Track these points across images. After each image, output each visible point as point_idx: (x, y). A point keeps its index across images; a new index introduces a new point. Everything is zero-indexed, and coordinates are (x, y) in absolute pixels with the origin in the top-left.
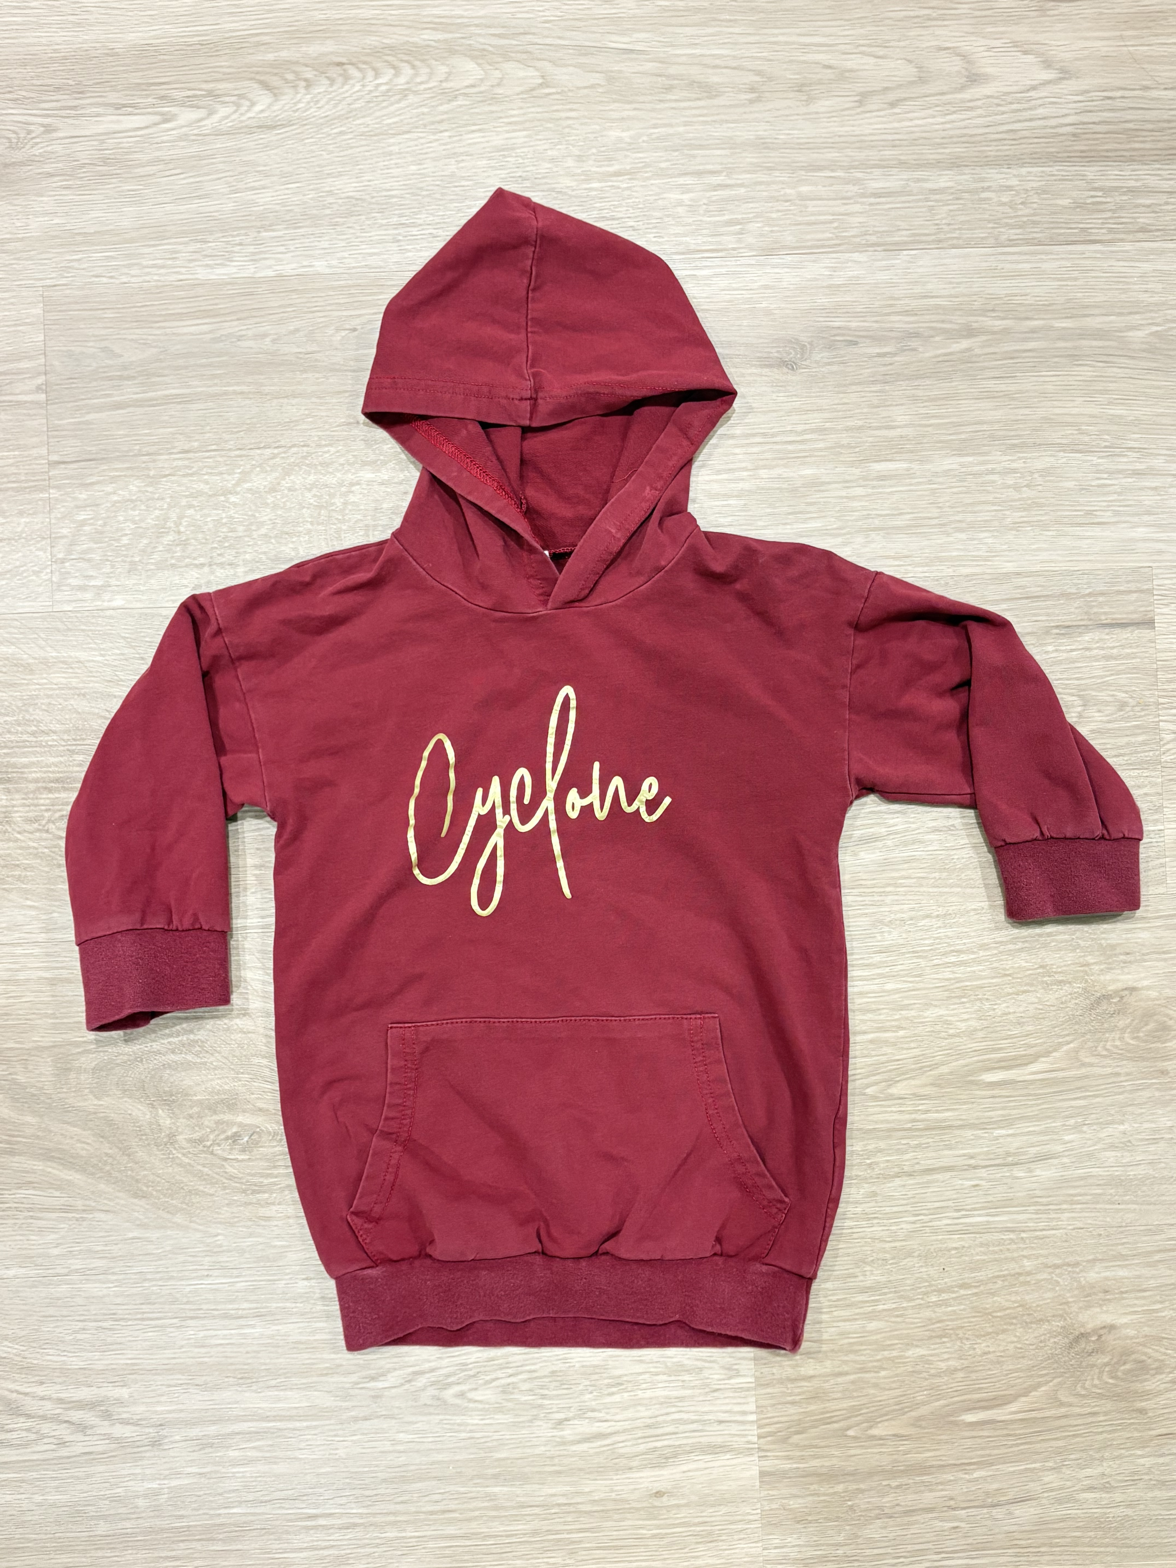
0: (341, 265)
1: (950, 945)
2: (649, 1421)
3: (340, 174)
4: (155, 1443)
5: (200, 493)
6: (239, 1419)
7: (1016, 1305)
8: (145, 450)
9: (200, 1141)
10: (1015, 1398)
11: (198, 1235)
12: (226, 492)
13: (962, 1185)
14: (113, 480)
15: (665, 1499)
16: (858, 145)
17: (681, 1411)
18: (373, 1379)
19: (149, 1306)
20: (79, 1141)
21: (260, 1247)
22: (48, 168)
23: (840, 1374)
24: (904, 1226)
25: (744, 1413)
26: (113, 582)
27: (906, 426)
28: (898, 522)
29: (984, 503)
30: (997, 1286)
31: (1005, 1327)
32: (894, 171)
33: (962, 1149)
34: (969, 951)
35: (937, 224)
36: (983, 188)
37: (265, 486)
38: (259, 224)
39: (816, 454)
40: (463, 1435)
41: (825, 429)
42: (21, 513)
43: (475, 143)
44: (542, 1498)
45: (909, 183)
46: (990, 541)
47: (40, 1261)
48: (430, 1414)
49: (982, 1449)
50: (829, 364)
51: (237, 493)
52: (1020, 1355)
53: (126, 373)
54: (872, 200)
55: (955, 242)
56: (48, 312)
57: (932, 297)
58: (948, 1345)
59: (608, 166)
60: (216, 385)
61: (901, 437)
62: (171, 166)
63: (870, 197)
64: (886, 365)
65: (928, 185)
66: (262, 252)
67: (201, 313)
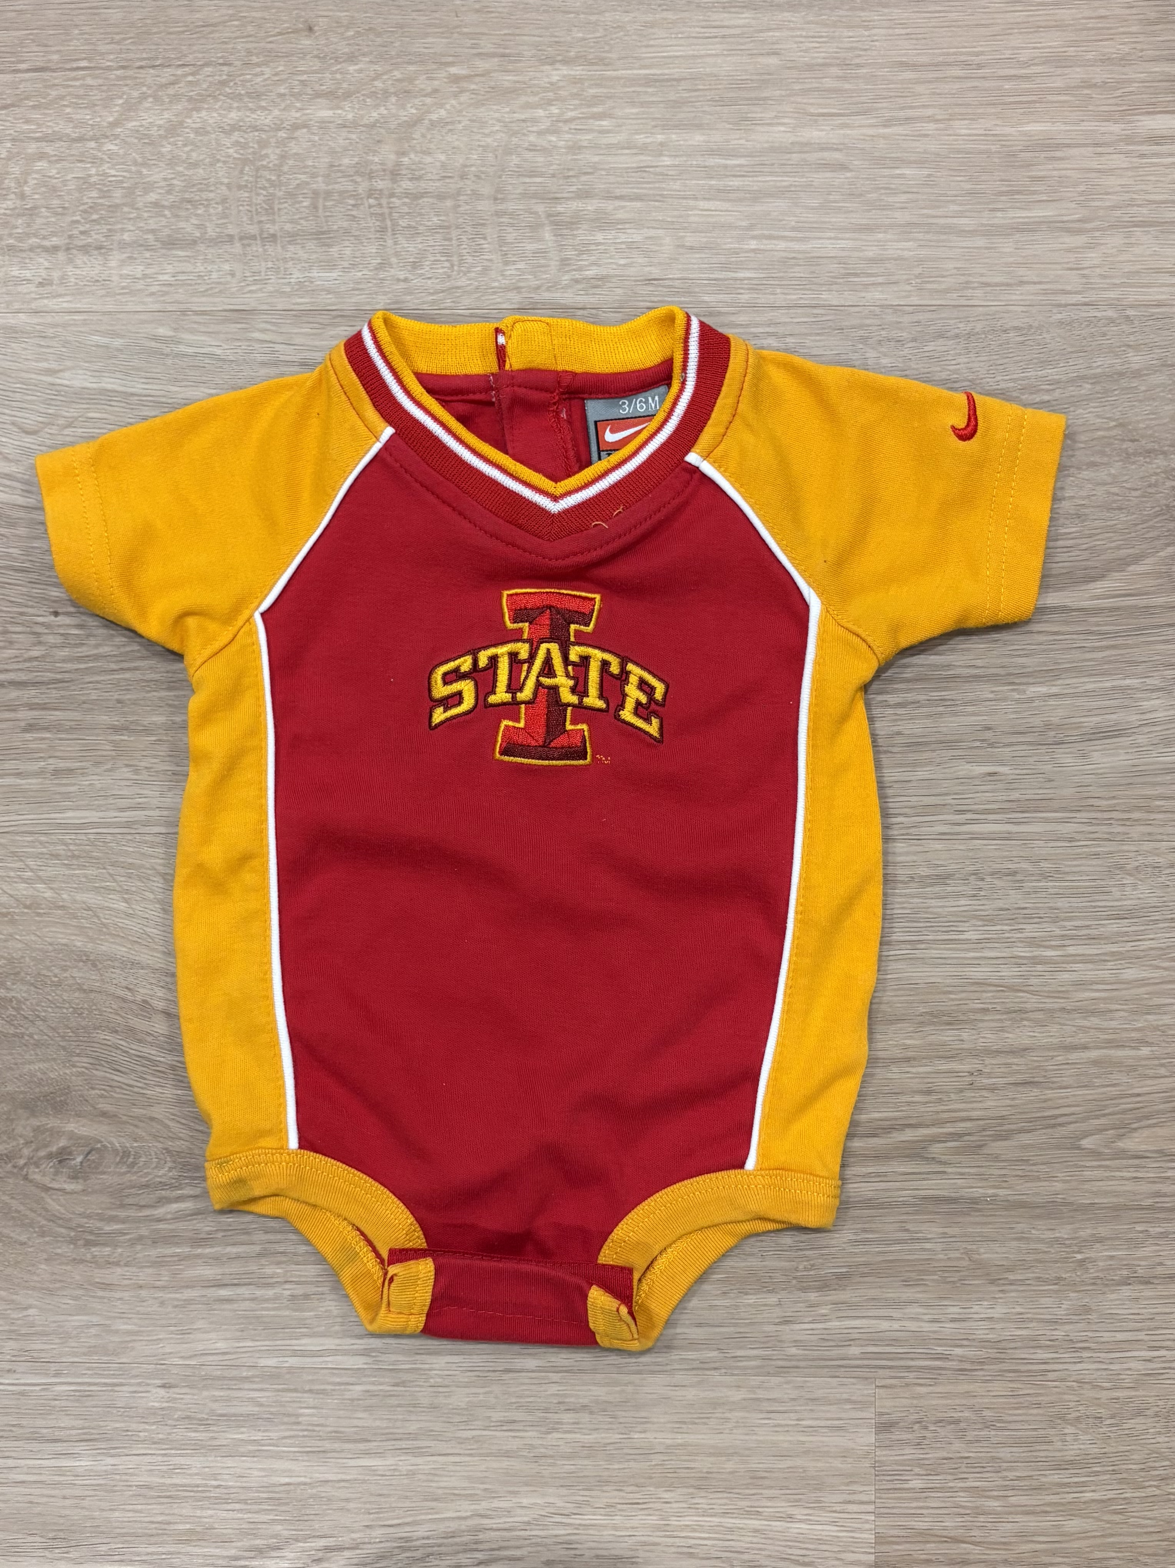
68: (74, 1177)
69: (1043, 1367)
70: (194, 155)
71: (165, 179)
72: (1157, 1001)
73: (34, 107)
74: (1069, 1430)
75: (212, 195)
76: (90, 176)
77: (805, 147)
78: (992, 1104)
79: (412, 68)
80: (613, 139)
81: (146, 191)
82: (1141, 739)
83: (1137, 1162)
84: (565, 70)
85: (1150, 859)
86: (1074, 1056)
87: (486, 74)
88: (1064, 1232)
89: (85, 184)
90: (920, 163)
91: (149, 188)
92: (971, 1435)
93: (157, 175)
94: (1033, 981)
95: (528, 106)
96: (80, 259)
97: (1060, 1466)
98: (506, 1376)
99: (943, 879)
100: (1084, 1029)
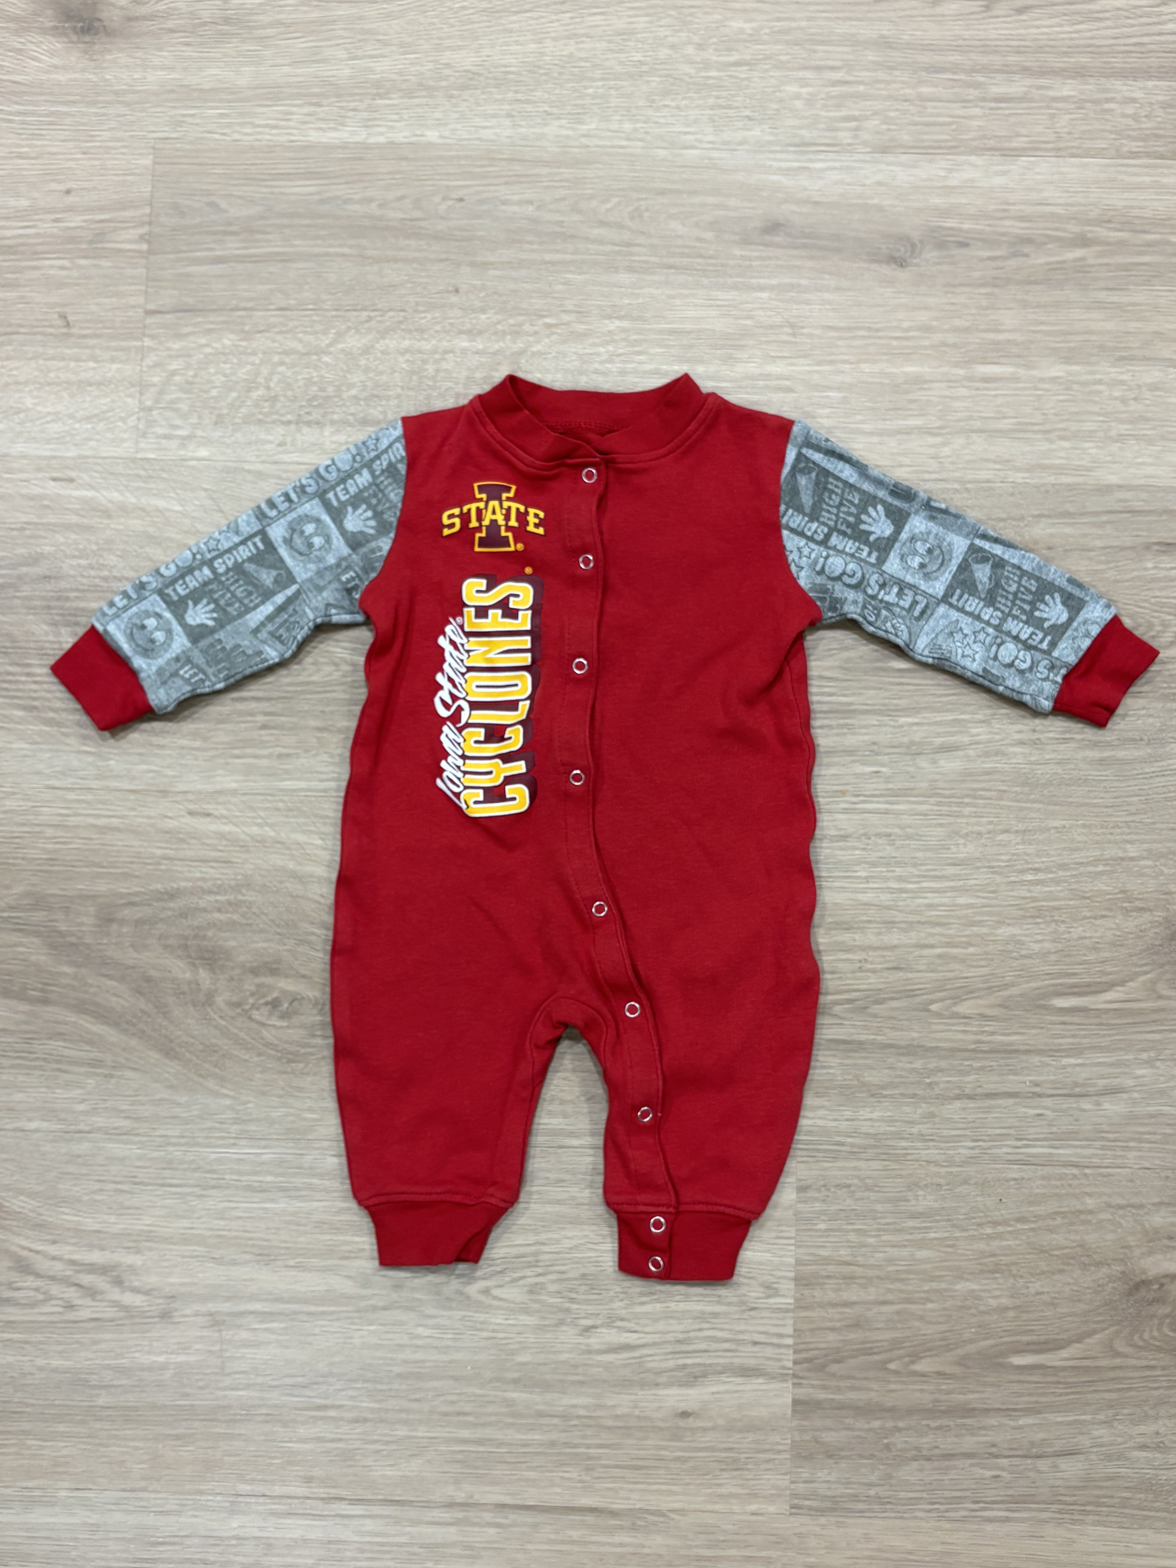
0: (454, 136)
1: (1027, 863)
2: (681, 1336)
3: (460, 48)
4: (165, 1316)
5: (293, 351)
6: (254, 1298)
7: (1075, 1244)
8: (243, 305)
9: (238, 1004)
10: (1068, 1343)
11: (228, 1102)
12: (320, 352)
13: (1026, 1113)
14: (209, 331)
15: (690, 1420)
16: (982, 49)
17: (714, 1329)
20: (115, 995)
21: (290, 1118)
22: (170, 24)
23: (885, 1303)
24: (961, 1151)
25: (781, 1336)
26: (199, 433)
27: (1013, 330)
29: (1090, 413)
30: (1056, 1223)
31: (1062, 1267)
33: (1028, 1075)
34: (1048, 870)
35: (1057, 133)
36: (1107, 99)
37: (358, 348)
38: (374, 91)
39: (921, 351)
40: (485, 1334)
41: (932, 328)
42: (113, 360)
43: (596, 26)
44: (561, 1409)
45: (1032, 90)
46: (1094, 451)
49: (1030, 1395)
50: (938, 264)
51: (330, 353)
52: (1075, 1298)
53: (230, 229)
54: (993, 105)
55: (1074, 151)
56: (159, 163)
57: (1048, 204)
58: (1000, 1281)
59: (728, 55)
60: (318, 245)
61: (1008, 341)
62: (291, 29)
63: (991, 101)
64: (996, 269)
65: (1051, 93)
66: (375, 119)
67: (310, 175)
68: (282, 1017)
69: (905, 1151)
70: (380, 367)
71: (361, 382)
72: (978, 918)
73: (278, 333)
74: (921, 1193)
76: (313, 377)
77: (768, 376)
78: (873, 981)
79: (521, 318)
80: (647, 367)
81: (348, 389)
82: (971, 753)
83: (965, 1020)
84: (618, 323)
85: (977, 828)
86: (926, 952)
87: (567, 324)
88: (918, 1064)
89: (309, 381)
90: (839, 389)
91: (351, 386)
92: (858, 1195)
93: (355, 378)
94: (901, 903)
95: (595, 345)
96: (305, 430)
97: (914, 1216)
99: (844, 838)
100: (933, 935)
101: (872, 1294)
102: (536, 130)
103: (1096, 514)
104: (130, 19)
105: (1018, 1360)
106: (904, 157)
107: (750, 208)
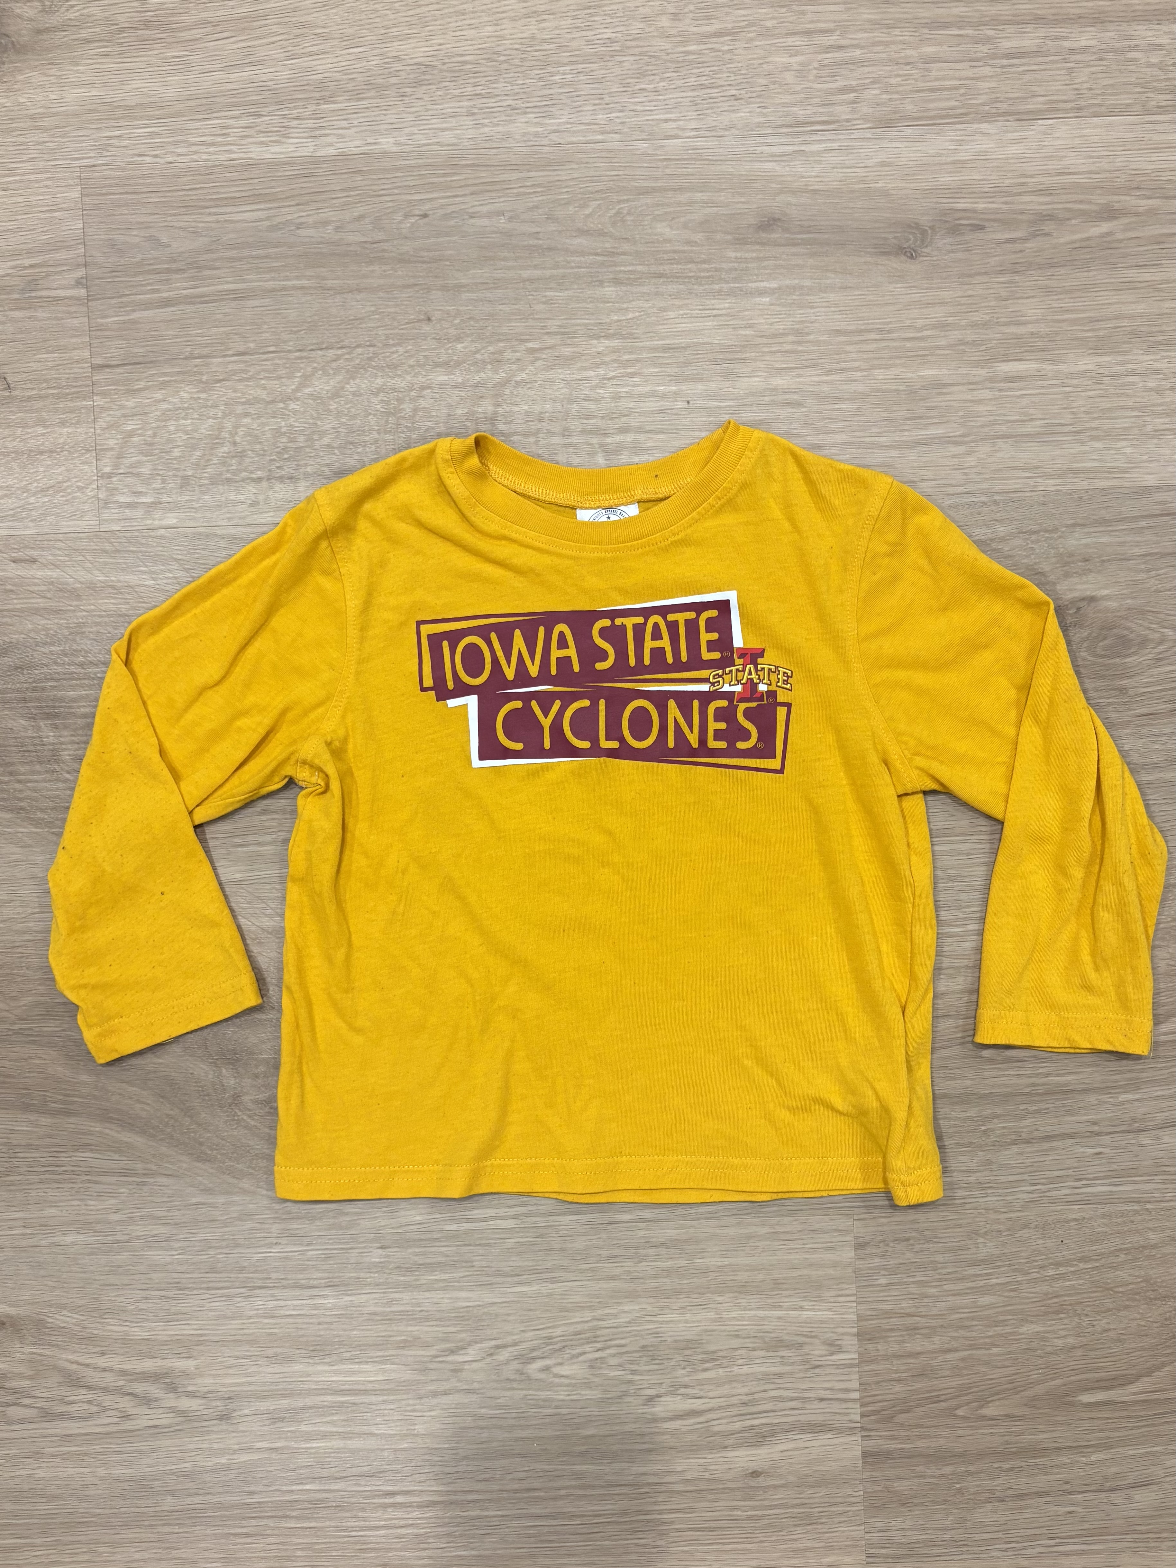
0: (410, 142)
2: (745, 1398)
3: (408, 37)
4: (224, 1417)
5: (257, 400)
7: (1139, 1280)
9: (267, 1102)
10: (1137, 1378)
12: (286, 398)
13: (1084, 1152)
14: (163, 385)
15: (761, 1479)
17: (779, 1388)
18: (452, 1352)
19: (214, 1275)
20: (138, 1101)
22: (84, 34)
23: (949, 1351)
25: (847, 1390)
27: (1037, 321)
28: (1029, 428)
29: (1122, 408)
30: (1120, 1260)
31: (1127, 1303)
32: (1030, 28)
33: (1085, 1115)
35: (1077, 89)
36: (1130, 46)
37: (328, 391)
38: (317, 95)
39: (937, 352)
41: (948, 325)
42: (63, 423)
45: (1047, 42)
46: (1128, 450)
47: (98, 1227)
48: (514, 1389)
49: (1101, 1430)
50: (953, 252)
51: (297, 399)
52: (1142, 1333)
53: (174, 266)
54: (1005, 62)
55: (1096, 109)
56: (87, 195)
57: (1070, 174)
58: (1066, 1321)
59: (707, 25)
60: (273, 279)
61: (1032, 333)
62: (219, 29)
63: (1002, 58)
64: (1015, 252)
65: (1067, 44)
66: (321, 128)
67: (256, 198)
69: (962, 1201)
70: (353, 410)
71: (334, 428)
73: (239, 381)
74: (981, 1240)
75: (367, 438)
76: (281, 427)
79: (501, 344)
81: (320, 438)
83: (1019, 1064)
84: (607, 343)
88: (973, 1112)
89: (278, 432)
92: (917, 1247)
93: (328, 424)
95: (584, 369)
96: (278, 486)
97: (975, 1263)
98: (609, 1227)
101: (937, 1342)
102: (500, 129)
103: (1135, 519)
104: (39, 32)
105: (1087, 1398)
106: (909, 130)
107: (743, 203)
